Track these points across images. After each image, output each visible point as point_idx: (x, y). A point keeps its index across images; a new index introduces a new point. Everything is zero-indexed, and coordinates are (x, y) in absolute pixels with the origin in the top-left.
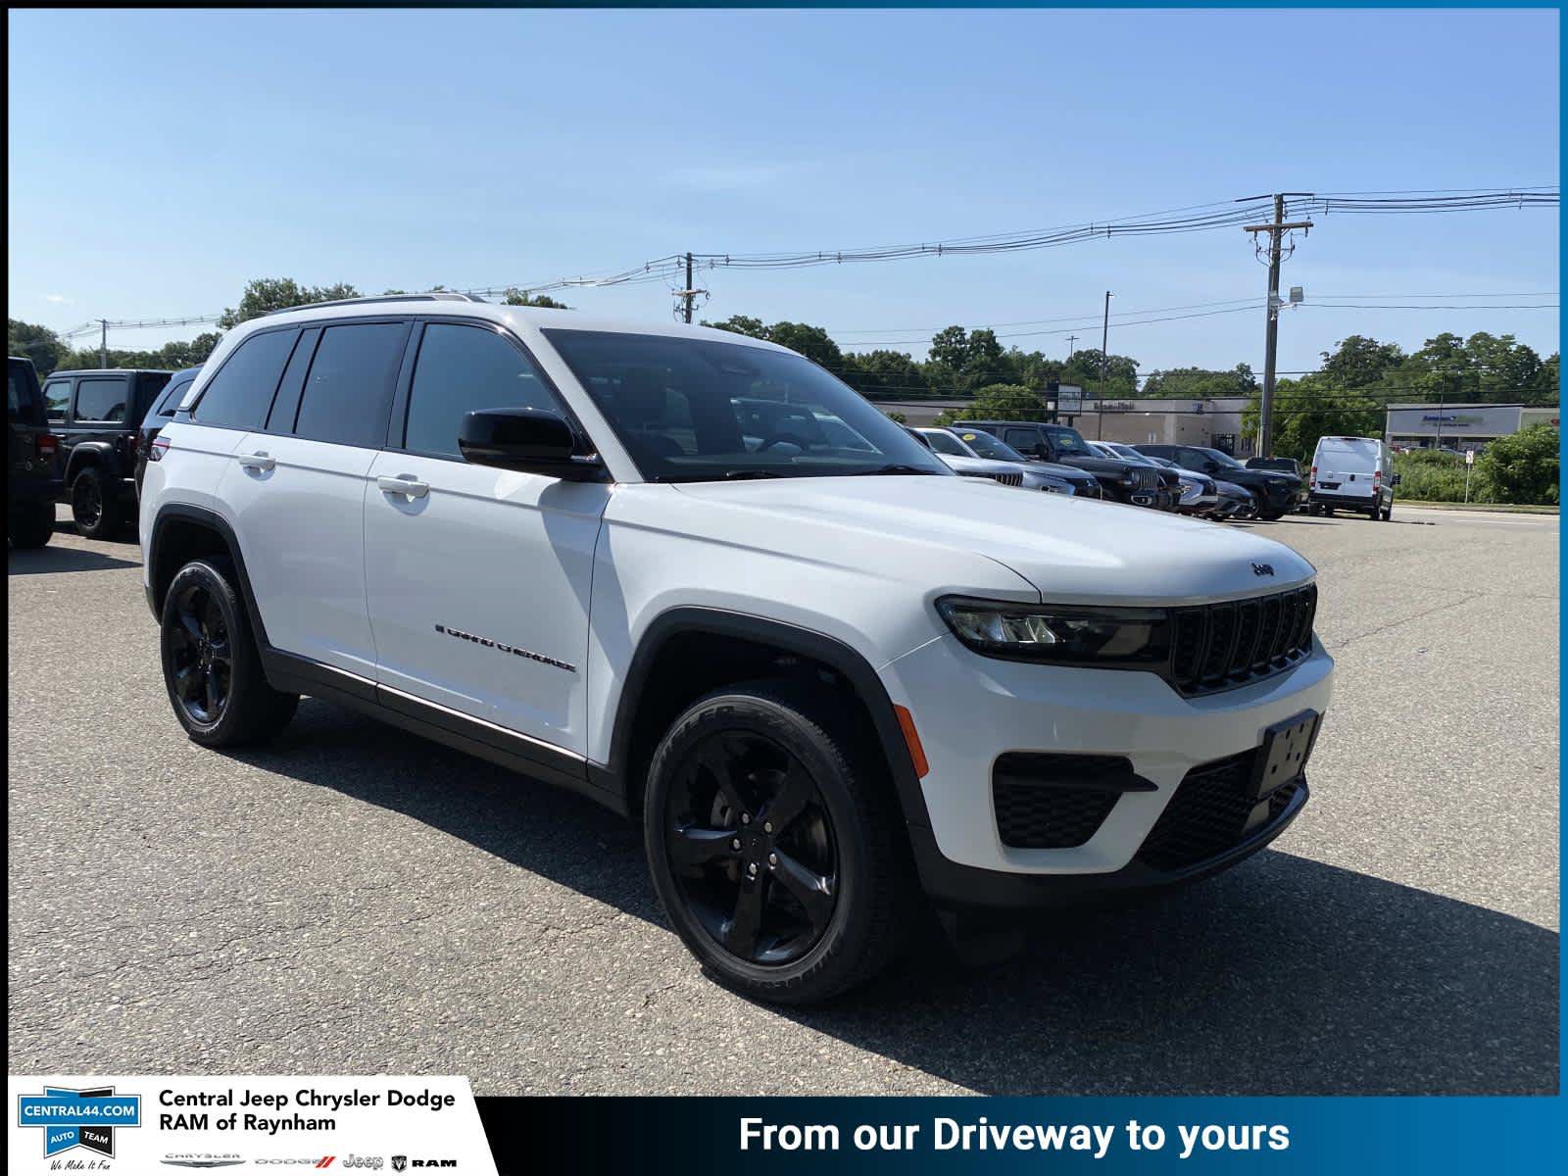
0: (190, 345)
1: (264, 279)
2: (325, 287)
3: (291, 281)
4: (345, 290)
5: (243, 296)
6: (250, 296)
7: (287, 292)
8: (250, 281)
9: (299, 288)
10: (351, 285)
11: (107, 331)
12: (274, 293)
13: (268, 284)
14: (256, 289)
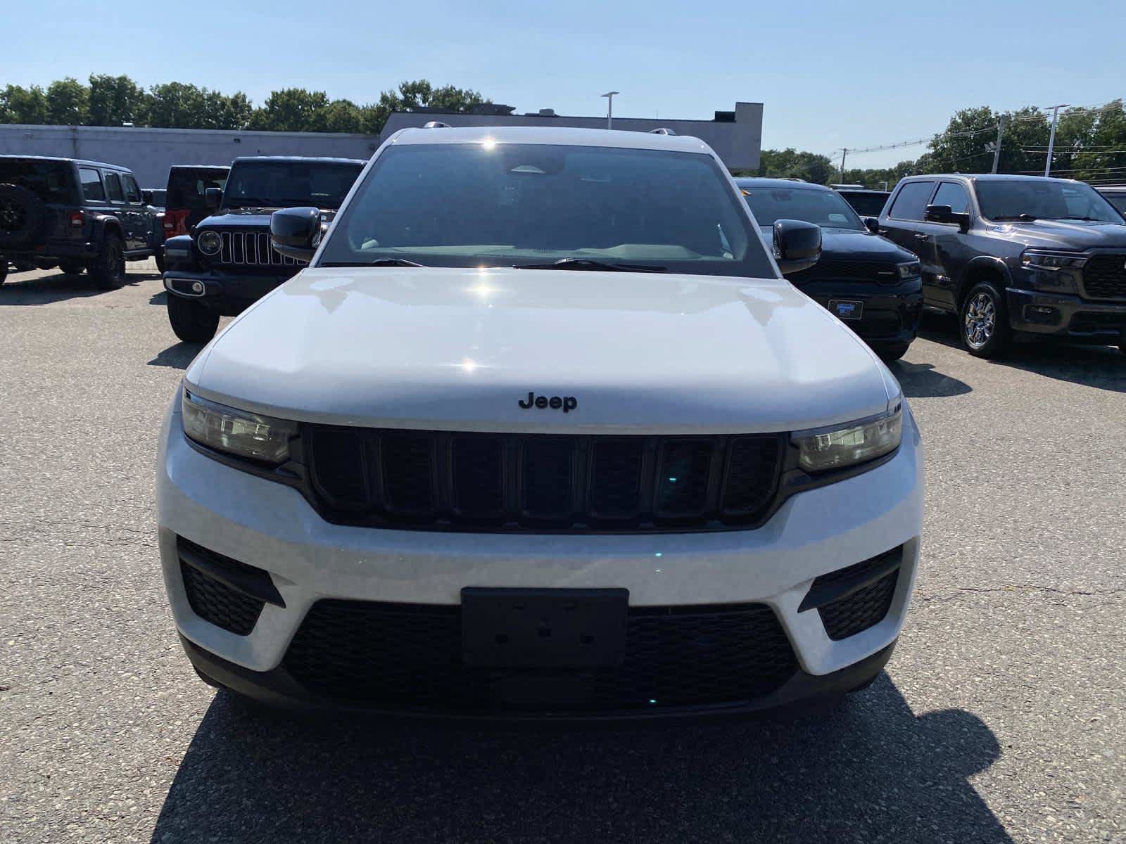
0: (915, 163)
1: (967, 109)
2: (1015, 110)
3: (987, 108)
4: (1031, 111)
5: (949, 123)
6: (954, 122)
7: (983, 117)
8: (956, 112)
9: (993, 113)
10: (1036, 105)
11: (846, 157)
12: (973, 118)
13: (970, 112)
14: (960, 117)
